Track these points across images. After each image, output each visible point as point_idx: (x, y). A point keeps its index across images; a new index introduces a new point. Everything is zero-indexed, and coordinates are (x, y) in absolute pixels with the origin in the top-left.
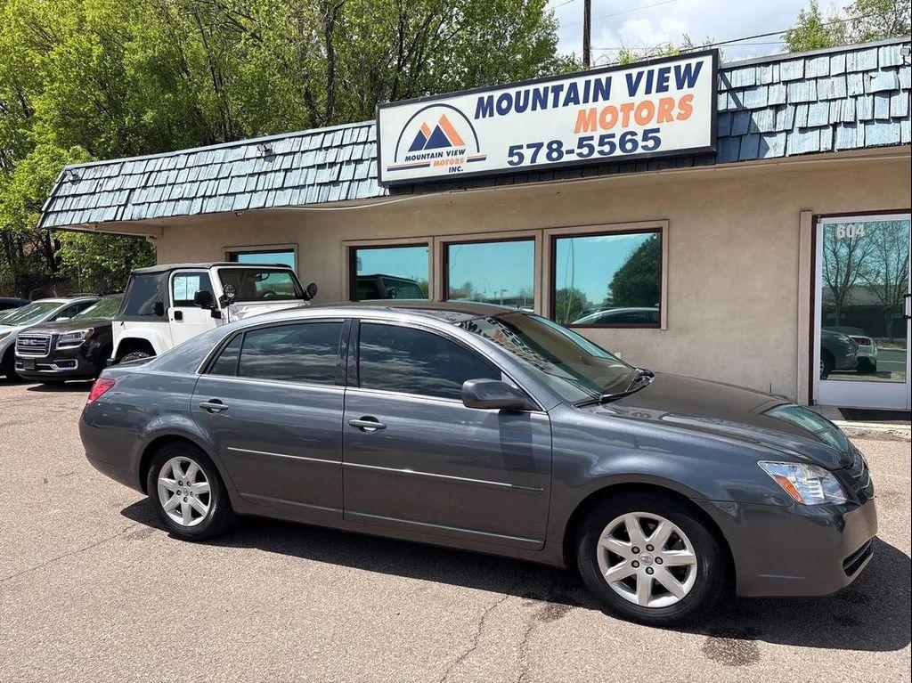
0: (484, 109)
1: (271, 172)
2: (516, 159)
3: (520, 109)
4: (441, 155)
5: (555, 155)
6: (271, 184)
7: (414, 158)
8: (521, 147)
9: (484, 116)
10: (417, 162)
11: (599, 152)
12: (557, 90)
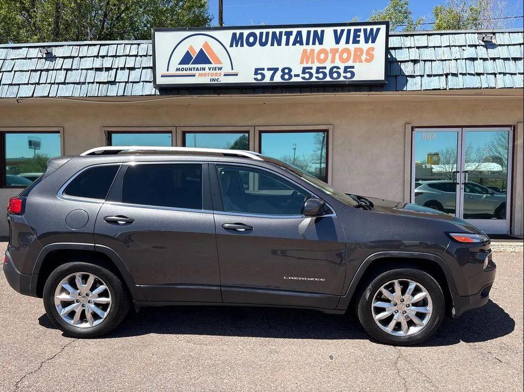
0: (236, 41)
1: (53, 70)
2: (259, 77)
3: (263, 44)
4: (204, 69)
5: (287, 77)
6: (53, 78)
7: (183, 69)
8: (263, 69)
9: (237, 46)
10: (184, 72)
11: (316, 77)
12: (289, 34)
